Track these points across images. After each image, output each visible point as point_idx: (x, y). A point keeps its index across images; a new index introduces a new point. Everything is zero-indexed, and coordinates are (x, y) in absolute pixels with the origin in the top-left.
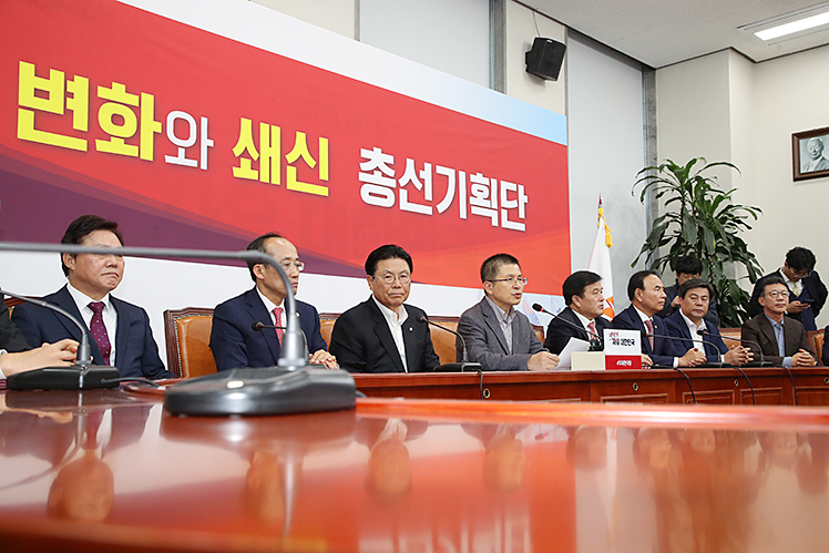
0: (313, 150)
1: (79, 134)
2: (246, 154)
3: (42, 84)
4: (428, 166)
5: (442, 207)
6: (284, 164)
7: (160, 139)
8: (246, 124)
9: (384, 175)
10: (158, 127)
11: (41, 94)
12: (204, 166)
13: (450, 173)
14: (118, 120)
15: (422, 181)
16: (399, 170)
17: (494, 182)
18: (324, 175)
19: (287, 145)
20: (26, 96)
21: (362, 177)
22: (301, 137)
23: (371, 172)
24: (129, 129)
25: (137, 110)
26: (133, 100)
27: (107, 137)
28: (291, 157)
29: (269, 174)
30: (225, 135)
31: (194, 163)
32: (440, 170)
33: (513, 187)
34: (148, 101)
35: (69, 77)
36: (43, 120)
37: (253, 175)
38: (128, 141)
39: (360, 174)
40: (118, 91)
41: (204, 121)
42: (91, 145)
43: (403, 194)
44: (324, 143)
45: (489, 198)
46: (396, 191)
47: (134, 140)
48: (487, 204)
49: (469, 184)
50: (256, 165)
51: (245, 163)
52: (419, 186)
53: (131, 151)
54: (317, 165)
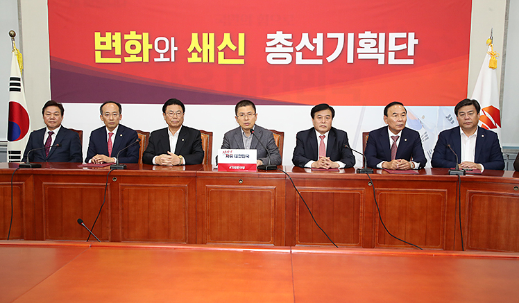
0: (235, 41)
1: (118, 56)
2: (195, 50)
3: (103, 39)
4: (320, 36)
5: (330, 59)
6: (216, 51)
7: (152, 52)
8: (195, 36)
9: (284, 46)
10: (150, 46)
11: (103, 43)
12: (173, 60)
13: (340, 36)
14: (133, 47)
15: (315, 45)
16: (296, 40)
17: (382, 36)
18: (242, 53)
19: (218, 41)
20: (98, 46)
21: (268, 50)
22: (227, 36)
23: (275, 46)
24: (138, 51)
25: (141, 41)
26: (139, 37)
27: (129, 55)
28: (220, 48)
29: (208, 57)
30: (183, 43)
31: (168, 60)
32: (330, 35)
33: (403, 35)
34: (146, 35)
35: (113, 34)
36: (105, 54)
37: (199, 60)
38: (137, 55)
39: (266, 48)
40: (133, 35)
41: (173, 39)
42: (123, 60)
43: (299, 55)
44: (241, 37)
45: (377, 46)
46: (293, 55)
47: (140, 54)
48: (375, 50)
49: (357, 40)
50: (200, 55)
51: (195, 55)
52: (312, 48)
53: (139, 59)
54: (237, 49)
